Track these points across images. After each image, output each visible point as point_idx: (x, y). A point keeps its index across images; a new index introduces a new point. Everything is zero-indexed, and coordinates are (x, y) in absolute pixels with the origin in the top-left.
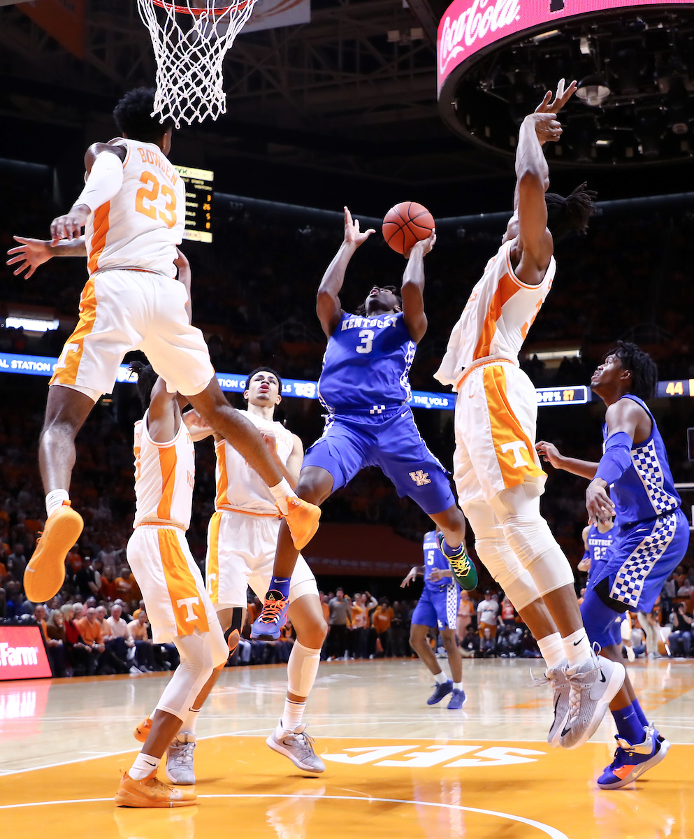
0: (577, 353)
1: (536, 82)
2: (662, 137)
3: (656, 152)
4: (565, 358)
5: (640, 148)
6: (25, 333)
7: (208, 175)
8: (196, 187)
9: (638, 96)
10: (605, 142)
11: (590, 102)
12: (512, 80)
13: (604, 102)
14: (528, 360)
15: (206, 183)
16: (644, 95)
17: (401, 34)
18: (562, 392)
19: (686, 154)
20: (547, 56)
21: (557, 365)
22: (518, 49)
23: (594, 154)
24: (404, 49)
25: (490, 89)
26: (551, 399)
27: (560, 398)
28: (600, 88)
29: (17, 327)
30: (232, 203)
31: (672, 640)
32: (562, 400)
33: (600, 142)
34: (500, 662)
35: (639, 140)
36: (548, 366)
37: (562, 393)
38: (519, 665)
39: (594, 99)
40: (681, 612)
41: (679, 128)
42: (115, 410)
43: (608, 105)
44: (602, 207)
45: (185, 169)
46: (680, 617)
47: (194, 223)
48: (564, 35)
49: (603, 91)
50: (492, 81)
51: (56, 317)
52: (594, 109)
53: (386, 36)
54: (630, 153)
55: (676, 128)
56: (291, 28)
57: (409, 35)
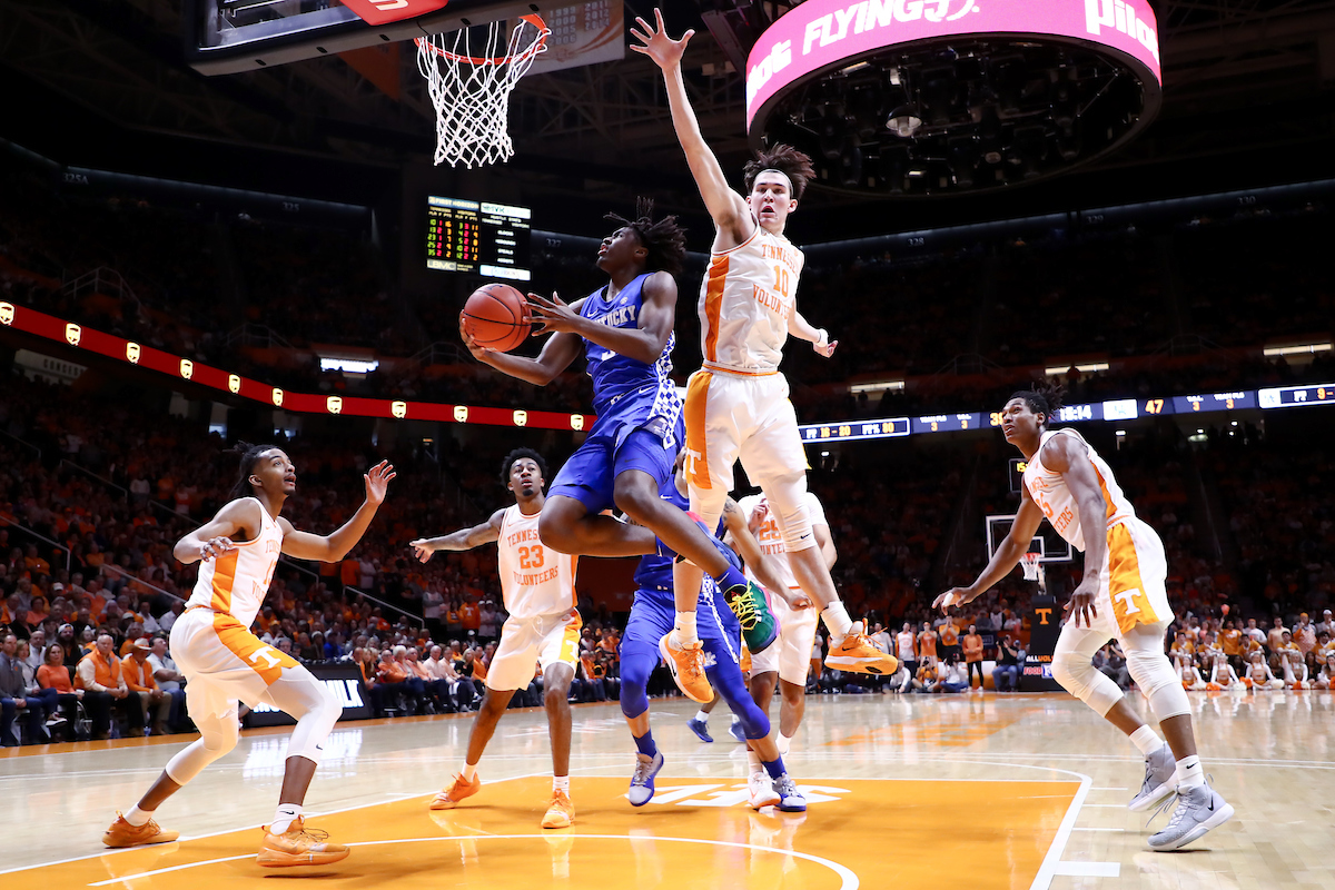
0: (900, 385)
1: (847, 114)
2: (976, 167)
3: (969, 182)
5: (954, 178)
6: (345, 375)
7: (526, 213)
8: (513, 224)
9: (950, 126)
10: (918, 173)
11: (901, 133)
12: (823, 113)
13: (916, 133)
14: (850, 392)
15: (524, 221)
16: (958, 124)
17: (715, 67)
19: (1001, 183)
20: (857, 88)
21: (879, 397)
22: (828, 82)
23: (907, 185)
24: (720, 82)
25: (801, 123)
26: (870, 432)
27: (878, 431)
28: (911, 119)
29: (337, 368)
31: (996, 674)
33: (912, 173)
34: (822, 698)
35: (952, 170)
36: (870, 398)
37: (881, 426)
38: (842, 700)
39: (904, 130)
40: (1006, 646)
41: (992, 157)
42: (436, 449)
43: (921, 135)
44: (923, 236)
45: (502, 207)
46: (1005, 651)
48: (873, 66)
49: (914, 122)
50: (803, 115)
51: (375, 359)
52: (907, 140)
53: (701, 70)
54: (943, 183)
55: (988, 157)
56: (606, 64)
57: (724, 68)
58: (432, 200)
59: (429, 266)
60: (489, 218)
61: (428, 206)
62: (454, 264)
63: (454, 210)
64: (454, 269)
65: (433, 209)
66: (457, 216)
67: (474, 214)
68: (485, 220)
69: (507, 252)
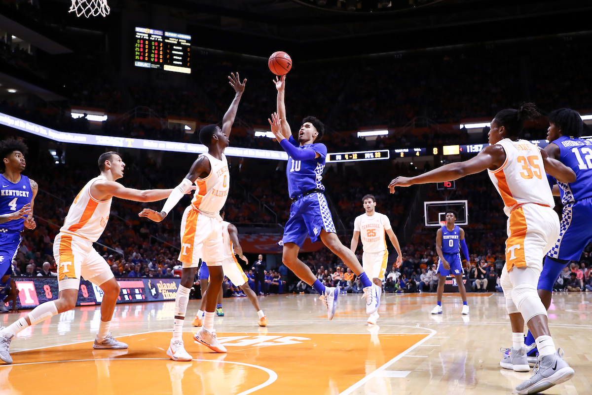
4: (379, 136)
18: (374, 153)
30: (202, 52)
32: (374, 157)
47: (181, 63)
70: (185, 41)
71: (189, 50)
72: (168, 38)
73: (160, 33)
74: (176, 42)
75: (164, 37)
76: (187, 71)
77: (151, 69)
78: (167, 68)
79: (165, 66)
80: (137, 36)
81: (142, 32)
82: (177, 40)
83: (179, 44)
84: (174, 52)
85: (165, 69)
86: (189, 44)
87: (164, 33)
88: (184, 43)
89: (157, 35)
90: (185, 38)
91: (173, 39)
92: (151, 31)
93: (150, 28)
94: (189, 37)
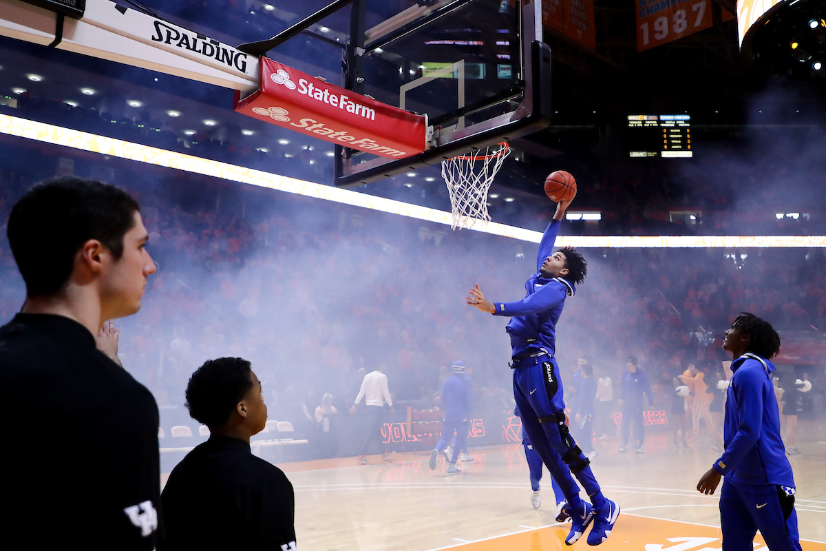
15: (686, 122)
45: (672, 116)
47: (680, 147)
58: (630, 118)
59: (631, 156)
60: (665, 123)
61: (628, 121)
62: (645, 153)
63: (643, 122)
64: (646, 156)
65: (630, 122)
66: (645, 125)
67: (656, 122)
68: (662, 125)
69: (677, 142)
70: (683, 122)
71: (688, 131)
72: (664, 122)
73: (655, 117)
74: (673, 125)
75: (659, 122)
76: (688, 154)
77: (647, 158)
78: (665, 154)
79: (662, 152)
80: (630, 125)
81: (635, 120)
82: (674, 122)
83: (677, 126)
84: (671, 136)
85: (663, 156)
86: (688, 125)
87: (659, 118)
88: (682, 124)
89: (651, 121)
90: (683, 119)
91: (670, 122)
92: (645, 118)
93: (644, 114)
94: (687, 117)
